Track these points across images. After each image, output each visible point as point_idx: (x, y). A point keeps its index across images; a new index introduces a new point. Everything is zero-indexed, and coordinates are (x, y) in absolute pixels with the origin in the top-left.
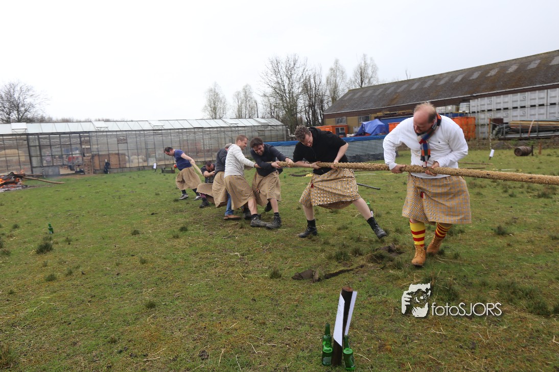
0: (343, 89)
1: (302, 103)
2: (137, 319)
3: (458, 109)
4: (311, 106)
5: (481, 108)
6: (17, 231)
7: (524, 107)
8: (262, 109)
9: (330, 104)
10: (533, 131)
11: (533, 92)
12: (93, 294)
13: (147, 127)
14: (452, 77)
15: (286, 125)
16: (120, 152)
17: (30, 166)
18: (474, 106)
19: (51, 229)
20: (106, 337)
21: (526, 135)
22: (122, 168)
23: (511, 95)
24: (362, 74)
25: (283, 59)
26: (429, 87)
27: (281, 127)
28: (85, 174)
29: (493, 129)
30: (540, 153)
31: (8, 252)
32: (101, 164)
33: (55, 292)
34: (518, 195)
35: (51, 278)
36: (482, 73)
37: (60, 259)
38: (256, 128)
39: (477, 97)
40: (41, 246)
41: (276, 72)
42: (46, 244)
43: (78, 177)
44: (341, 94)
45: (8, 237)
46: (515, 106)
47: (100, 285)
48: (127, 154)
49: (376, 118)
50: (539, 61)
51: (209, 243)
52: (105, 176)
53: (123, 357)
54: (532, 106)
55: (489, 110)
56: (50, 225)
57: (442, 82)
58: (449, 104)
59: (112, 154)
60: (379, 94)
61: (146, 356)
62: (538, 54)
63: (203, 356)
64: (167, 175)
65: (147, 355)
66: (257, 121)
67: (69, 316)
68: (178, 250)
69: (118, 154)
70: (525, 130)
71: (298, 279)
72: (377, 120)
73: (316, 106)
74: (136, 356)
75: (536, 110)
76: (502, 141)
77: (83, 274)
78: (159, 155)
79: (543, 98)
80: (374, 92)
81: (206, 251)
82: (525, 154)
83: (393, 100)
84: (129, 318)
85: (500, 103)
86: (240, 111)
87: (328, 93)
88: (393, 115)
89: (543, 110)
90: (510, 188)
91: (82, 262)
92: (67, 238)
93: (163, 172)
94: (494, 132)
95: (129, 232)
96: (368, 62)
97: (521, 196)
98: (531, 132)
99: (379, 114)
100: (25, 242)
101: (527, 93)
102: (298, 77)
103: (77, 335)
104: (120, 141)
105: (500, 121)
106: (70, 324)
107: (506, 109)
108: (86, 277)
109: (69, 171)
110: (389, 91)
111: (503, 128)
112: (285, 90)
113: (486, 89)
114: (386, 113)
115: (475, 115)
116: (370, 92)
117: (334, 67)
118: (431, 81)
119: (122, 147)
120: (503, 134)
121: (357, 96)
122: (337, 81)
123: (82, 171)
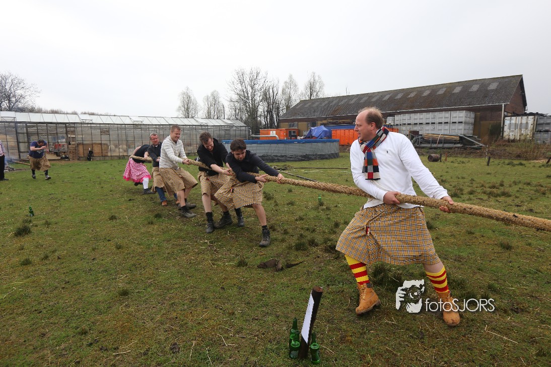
0: (296, 100)
1: (262, 109)
2: (110, 307)
4: (269, 111)
5: (403, 122)
7: (434, 123)
8: (228, 112)
9: (285, 111)
10: (440, 142)
11: (441, 112)
12: (67, 279)
13: (128, 121)
14: (381, 96)
15: (248, 126)
16: (103, 142)
17: (17, 151)
18: (398, 120)
19: (31, 212)
20: (77, 328)
21: (435, 146)
22: (104, 157)
23: (425, 113)
24: (311, 88)
25: (247, 71)
27: (244, 128)
28: (69, 160)
30: (446, 160)
32: (85, 152)
33: (29, 277)
35: (27, 263)
36: (404, 94)
37: (37, 242)
38: (223, 127)
39: (400, 113)
40: (19, 229)
41: (242, 82)
42: (25, 227)
43: (63, 163)
44: (294, 103)
46: (427, 122)
47: (75, 270)
48: (109, 144)
49: (321, 124)
50: (445, 89)
52: (89, 162)
53: (92, 352)
54: (439, 123)
55: (408, 124)
56: (30, 207)
59: (96, 144)
60: (325, 106)
61: (116, 349)
62: (445, 84)
63: (174, 349)
65: (118, 348)
66: (223, 121)
67: (40, 303)
68: (152, 236)
69: (101, 144)
70: (434, 141)
72: (323, 126)
73: (273, 113)
74: (106, 349)
75: (443, 127)
77: (59, 258)
79: (448, 118)
80: (321, 104)
82: (435, 160)
83: (335, 111)
85: (417, 119)
86: (209, 113)
87: (283, 102)
88: (335, 124)
89: (447, 127)
91: (59, 246)
92: (47, 221)
95: (107, 218)
96: (317, 78)
98: (438, 143)
99: (325, 122)
100: (4, 224)
101: (436, 113)
102: (260, 87)
103: (47, 325)
104: (103, 133)
105: (416, 133)
106: (41, 312)
107: (422, 124)
108: (62, 261)
109: (55, 157)
110: (333, 103)
111: (419, 138)
112: (248, 97)
113: (407, 108)
114: (329, 121)
115: (399, 127)
116: (317, 103)
117: (288, 81)
118: (365, 98)
119: (105, 138)
120: (418, 143)
121: (306, 106)
122: (291, 93)
123: (67, 158)
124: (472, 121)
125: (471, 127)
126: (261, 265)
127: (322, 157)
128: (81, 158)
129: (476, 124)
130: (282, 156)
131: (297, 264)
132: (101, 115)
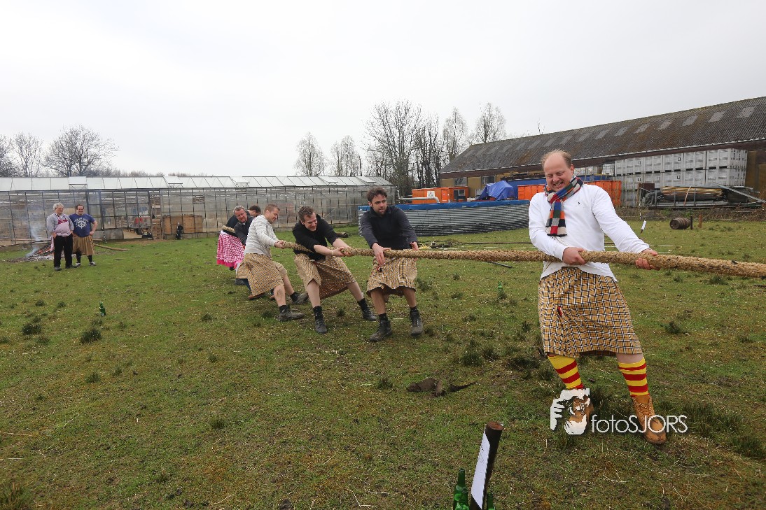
0: (463, 144)
1: (414, 159)
2: (198, 445)
3: (600, 171)
4: (425, 163)
5: (628, 170)
6: (62, 311)
7: (679, 170)
8: (367, 165)
9: (448, 162)
10: (690, 199)
11: (690, 153)
12: (144, 403)
13: (228, 184)
14: (593, 133)
15: (394, 185)
16: (196, 214)
18: (620, 168)
19: (103, 310)
20: (154, 472)
21: (681, 204)
22: (197, 233)
24: (486, 126)
25: (393, 108)
27: (389, 188)
28: (153, 239)
29: (643, 195)
30: (700, 226)
33: (96, 399)
35: (94, 379)
36: (629, 129)
39: (623, 158)
40: (87, 333)
42: (94, 330)
43: (145, 243)
44: (461, 151)
45: (50, 318)
46: (668, 169)
47: (155, 391)
48: (204, 216)
49: (503, 179)
50: (696, 117)
54: (687, 170)
55: (637, 173)
56: (101, 306)
57: (581, 139)
58: (590, 165)
59: (186, 216)
60: (507, 151)
61: (205, 505)
62: (694, 110)
63: (285, 508)
65: (208, 503)
66: (360, 180)
67: (108, 436)
69: (193, 216)
70: (680, 198)
72: (504, 182)
73: (431, 165)
74: (192, 506)
75: (693, 175)
76: (653, 211)
77: (135, 374)
79: (702, 161)
80: (501, 148)
82: (682, 227)
83: (523, 158)
84: (187, 443)
85: (650, 165)
86: (340, 169)
87: (445, 148)
88: (522, 177)
89: (701, 175)
91: (135, 357)
92: (121, 323)
94: (644, 199)
95: (199, 317)
96: (494, 113)
98: (687, 200)
99: (507, 175)
101: (682, 154)
102: (411, 128)
103: (116, 466)
104: (195, 201)
105: (650, 186)
106: (109, 448)
107: (659, 172)
108: (138, 378)
109: (134, 236)
110: (518, 148)
111: (654, 195)
112: (394, 143)
113: (633, 148)
114: (514, 173)
115: (621, 179)
116: (493, 150)
117: (452, 118)
118: (569, 138)
119: (199, 207)
120: (654, 202)
121: (480, 152)
122: (456, 134)
123: (150, 236)
124: (744, 163)
125: (742, 174)
126: (413, 387)
127: (504, 227)
128: (168, 237)
129: (750, 170)
130: (445, 227)
131: (466, 386)
132: (194, 176)
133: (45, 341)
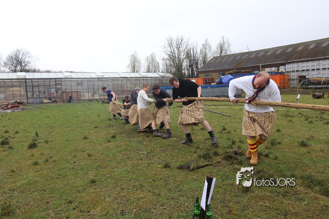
0: (210, 57)
1: (185, 64)
2: (84, 189)
3: (278, 70)
4: (191, 66)
5: (292, 69)
6: (18, 135)
7: (319, 69)
8: (162, 67)
9: (202, 65)
10: (324, 83)
11: (324, 60)
12: (59, 173)
13: (94, 76)
14: (275, 51)
16: (78, 90)
17: (26, 97)
18: (288, 68)
19: (37, 135)
20: (66, 200)
21: (320, 86)
22: (79, 100)
23: (311, 62)
24: (221, 48)
25: (175, 38)
26: (261, 56)
28: (57, 103)
29: (300, 82)
30: (328, 97)
31: (12, 147)
32: (67, 97)
33: (38, 172)
34: (314, 122)
35: (36, 163)
36: (293, 48)
37: (41, 152)
38: (158, 78)
39: (290, 63)
40: (31, 144)
41: (171, 45)
42: (34, 143)
43: (53, 104)
44: (209, 59)
45: (12, 138)
46: (313, 69)
47: (64, 168)
48: (82, 91)
49: (229, 74)
51: (128, 145)
52: (69, 104)
53: (76, 212)
54: (323, 69)
55: (297, 71)
56: (36, 132)
57: (269, 54)
58: (273, 67)
59: (74, 91)
60: (231, 60)
61: (89, 212)
63: (123, 213)
64: (105, 104)
66: (158, 74)
67: (45, 186)
68: (110, 149)
69: (77, 92)
70: (319, 83)
71: (180, 169)
72: (230, 75)
73: (194, 67)
74: (83, 212)
75: (326, 71)
76: (305, 90)
77: (54, 161)
78: (101, 93)
80: (228, 59)
81: (127, 150)
82: (319, 97)
83: (239, 63)
84: (80, 189)
85: (304, 67)
86: (149, 68)
87: (201, 59)
88: (239, 72)
90: (309, 117)
91: (54, 155)
92: (46, 140)
93: (103, 103)
94: (300, 84)
95: (82, 138)
96: (225, 41)
97: (316, 123)
98: (323, 84)
99: (231, 72)
100: (21, 142)
101: (321, 61)
102: (183, 49)
103: (50, 197)
104: (78, 84)
105: (304, 77)
106: (45, 191)
107: (308, 70)
108: (56, 163)
110: (237, 58)
111: (306, 81)
112: (175, 56)
113: (296, 58)
114: (235, 71)
115: (289, 74)
116: (226, 58)
117: (205, 43)
118: (263, 53)
119: (80, 87)
120: (305, 85)
121: (218, 61)
122: (206, 52)
123: (56, 101)
128: (65, 102)
133: (11, 148)
